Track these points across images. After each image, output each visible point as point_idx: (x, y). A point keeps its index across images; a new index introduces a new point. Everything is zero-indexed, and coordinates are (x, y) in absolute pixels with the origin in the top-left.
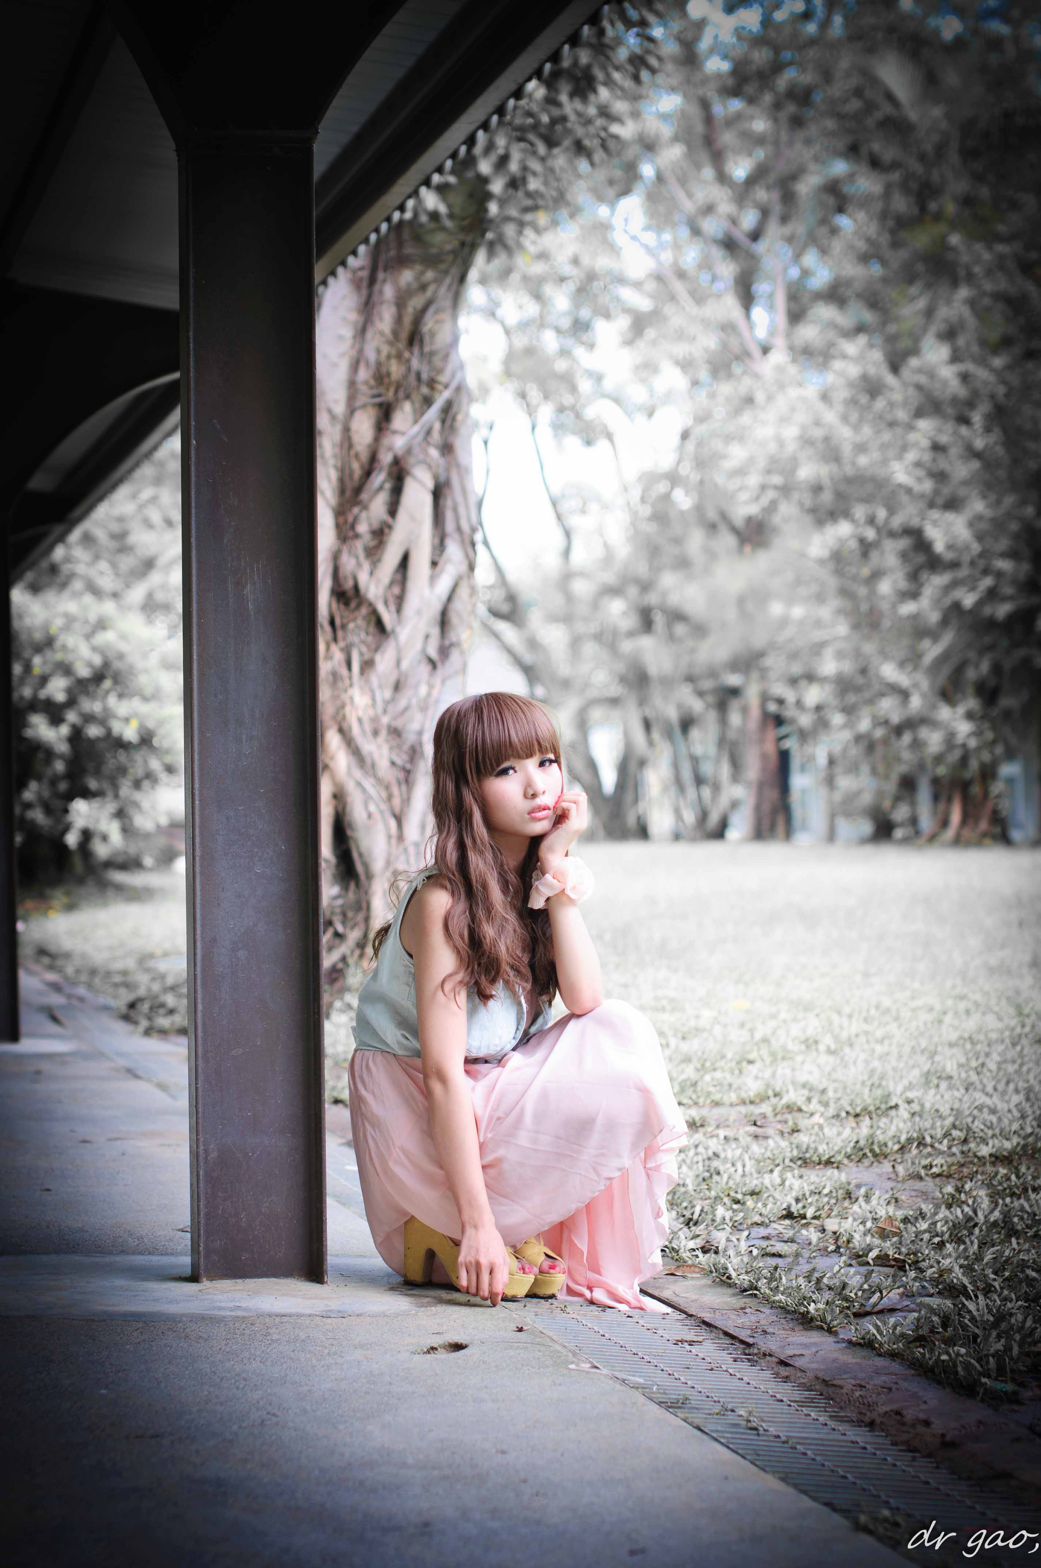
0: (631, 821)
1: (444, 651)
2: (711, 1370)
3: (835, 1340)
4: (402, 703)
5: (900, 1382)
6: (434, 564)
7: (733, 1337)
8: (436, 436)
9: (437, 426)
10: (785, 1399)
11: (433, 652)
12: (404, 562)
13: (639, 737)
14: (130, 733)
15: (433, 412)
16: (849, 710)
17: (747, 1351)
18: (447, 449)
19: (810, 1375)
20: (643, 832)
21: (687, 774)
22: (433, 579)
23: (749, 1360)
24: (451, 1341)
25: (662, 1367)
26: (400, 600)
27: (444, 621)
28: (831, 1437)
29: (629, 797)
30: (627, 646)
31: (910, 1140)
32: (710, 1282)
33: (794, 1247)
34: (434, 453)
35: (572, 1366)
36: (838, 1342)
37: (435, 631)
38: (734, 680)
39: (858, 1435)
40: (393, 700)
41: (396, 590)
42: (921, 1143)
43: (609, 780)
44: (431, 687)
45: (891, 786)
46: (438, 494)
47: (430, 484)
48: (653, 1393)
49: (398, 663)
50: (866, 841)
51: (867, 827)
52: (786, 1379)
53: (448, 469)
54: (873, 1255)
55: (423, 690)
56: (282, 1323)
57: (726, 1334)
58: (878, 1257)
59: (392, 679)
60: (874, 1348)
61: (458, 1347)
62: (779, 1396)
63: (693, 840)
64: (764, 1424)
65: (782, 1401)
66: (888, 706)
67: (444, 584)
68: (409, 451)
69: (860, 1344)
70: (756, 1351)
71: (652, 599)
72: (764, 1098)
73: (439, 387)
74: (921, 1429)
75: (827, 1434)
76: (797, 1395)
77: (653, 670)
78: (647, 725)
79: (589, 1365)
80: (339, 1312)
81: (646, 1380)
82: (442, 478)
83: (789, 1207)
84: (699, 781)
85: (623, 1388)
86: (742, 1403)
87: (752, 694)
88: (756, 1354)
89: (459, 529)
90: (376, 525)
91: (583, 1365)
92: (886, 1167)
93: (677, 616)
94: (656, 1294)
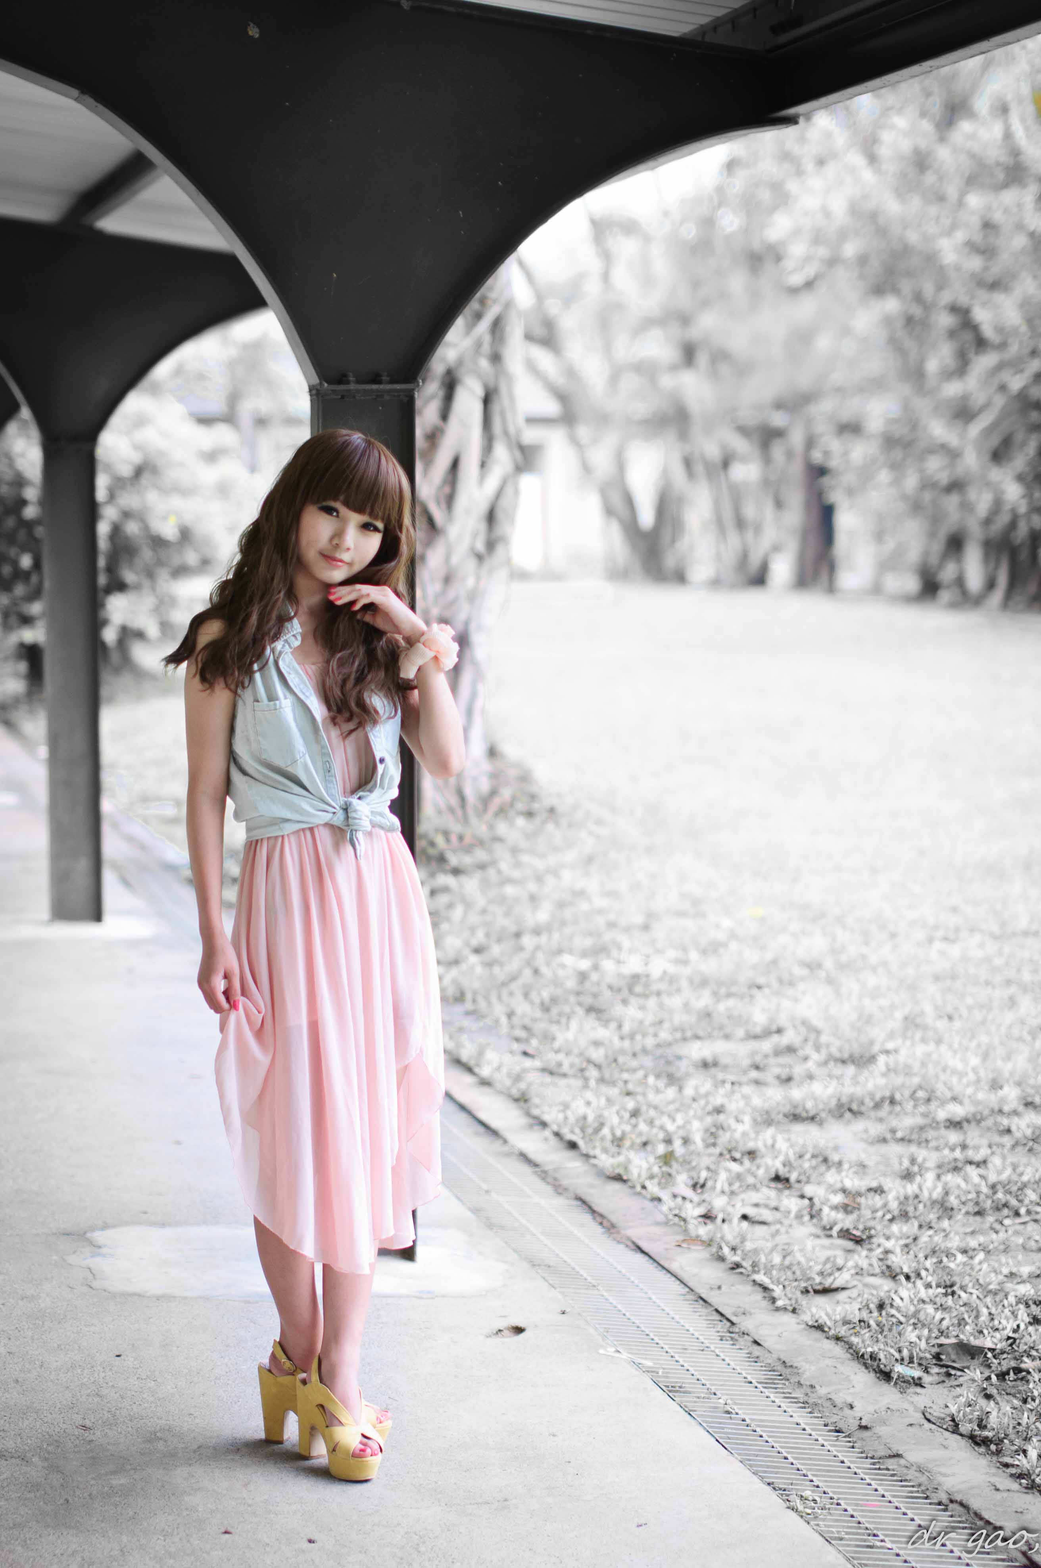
0: (670, 562)
1: (491, 545)
2: (703, 1350)
3: (798, 1321)
4: (451, 594)
5: (838, 1366)
6: (483, 465)
7: (722, 1315)
8: (486, 348)
9: (487, 339)
10: (753, 1381)
11: (480, 546)
12: (455, 465)
13: (678, 474)
14: (168, 530)
15: (484, 326)
16: (896, 467)
17: (731, 1330)
18: (496, 358)
19: (775, 1356)
20: (680, 577)
21: (728, 515)
22: (482, 478)
23: (732, 1339)
24: (513, 1325)
25: (667, 1349)
26: (450, 500)
27: (491, 517)
28: (782, 1419)
29: (666, 534)
30: (667, 381)
31: (883, 1100)
32: (708, 1256)
33: (778, 1215)
34: (484, 363)
35: (602, 1351)
36: (798, 1324)
37: (483, 527)
38: (778, 420)
39: (802, 1416)
40: (444, 592)
41: (447, 490)
42: (892, 1101)
43: (647, 517)
44: (478, 578)
45: (938, 546)
46: (487, 401)
47: (480, 392)
48: (659, 1377)
49: (447, 558)
50: (910, 600)
51: (912, 584)
52: (756, 1360)
53: (496, 377)
54: (836, 1229)
55: (470, 582)
56: (387, 1304)
57: (717, 1311)
58: (841, 1230)
59: (442, 573)
60: (823, 1331)
61: (519, 1330)
62: (750, 1378)
63: (733, 586)
64: (735, 1407)
65: (751, 1383)
66: (935, 465)
67: (492, 483)
68: (460, 362)
69: (814, 1327)
70: (737, 1330)
71: (695, 333)
72: (767, 1033)
73: (489, 302)
74: (847, 1411)
75: (780, 1415)
76: (761, 1376)
77: (694, 407)
78: (688, 463)
79: (613, 1349)
80: (429, 1292)
81: (655, 1364)
82: (491, 385)
83: (777, 1171)
84: (740, 523)
85: (637, 1373)
86: (721, 1385)
87: (797, 438)
88: (736, 1333)
89: (506, 433)
90: (429, 429)
91: (609, 1349)
92: (859, 1125)
93: (720, 356)
94: (666, 1265)
